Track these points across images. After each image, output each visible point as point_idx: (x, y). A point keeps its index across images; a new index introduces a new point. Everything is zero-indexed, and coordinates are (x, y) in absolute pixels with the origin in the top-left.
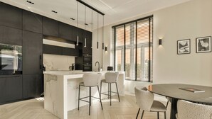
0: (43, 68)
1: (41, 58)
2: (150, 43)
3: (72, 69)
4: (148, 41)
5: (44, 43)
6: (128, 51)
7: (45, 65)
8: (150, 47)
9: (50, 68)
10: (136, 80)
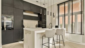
0: (23, 27)
1: (22, 21)
2: (81, 11)
3: (37, 27)
4: (80, 11)
5: (24, 14)
6: (67, 17)
7: (24, 25)
8: (81, 14)
9: (27, 26)
10: (72, 33)
